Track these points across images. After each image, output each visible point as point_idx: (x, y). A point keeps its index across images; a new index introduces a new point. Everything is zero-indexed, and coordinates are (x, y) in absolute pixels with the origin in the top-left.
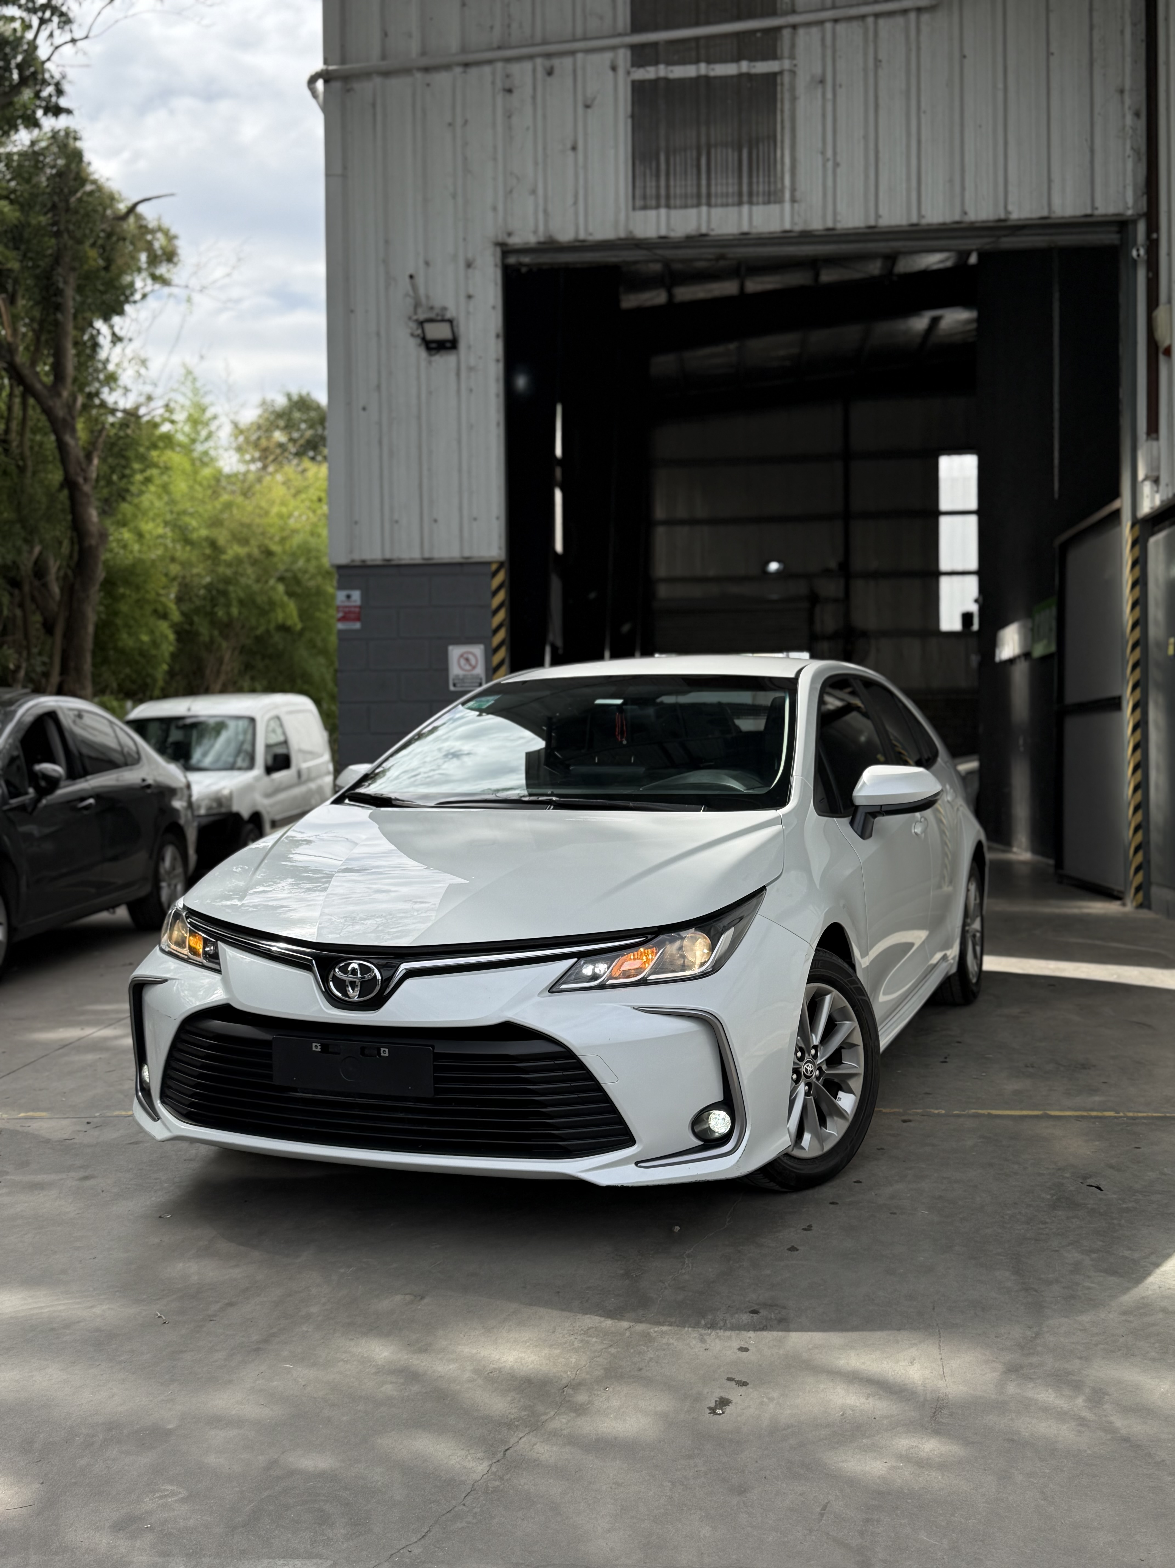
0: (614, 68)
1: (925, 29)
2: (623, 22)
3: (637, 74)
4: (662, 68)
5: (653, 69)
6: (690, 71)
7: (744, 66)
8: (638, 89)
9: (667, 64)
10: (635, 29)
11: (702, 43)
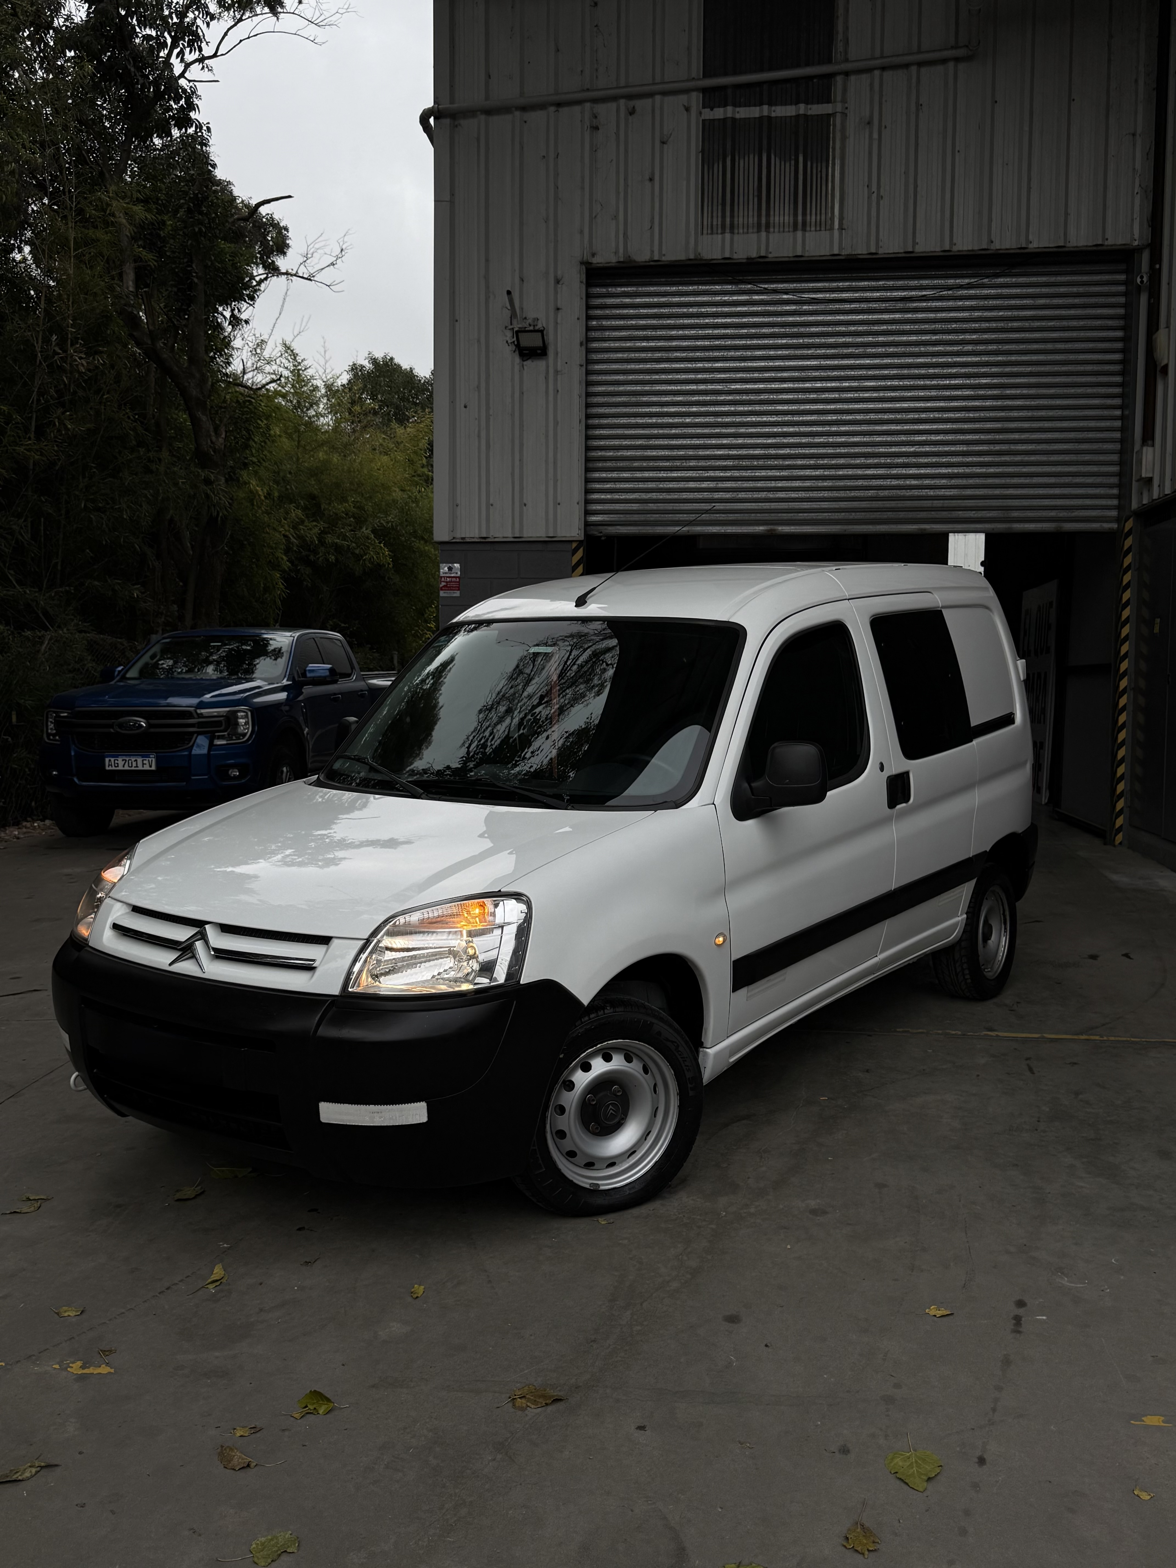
0: (687, 108)
1: (961, 77)
2: (697, 67)
3: (708, 114)
4: (730, 109)
5: (722, 110)
6: (754, 112)
7: (802, 109)
8: (708, 127)
9: (735, 105)
10: (706, 75)
11: (765, 87)
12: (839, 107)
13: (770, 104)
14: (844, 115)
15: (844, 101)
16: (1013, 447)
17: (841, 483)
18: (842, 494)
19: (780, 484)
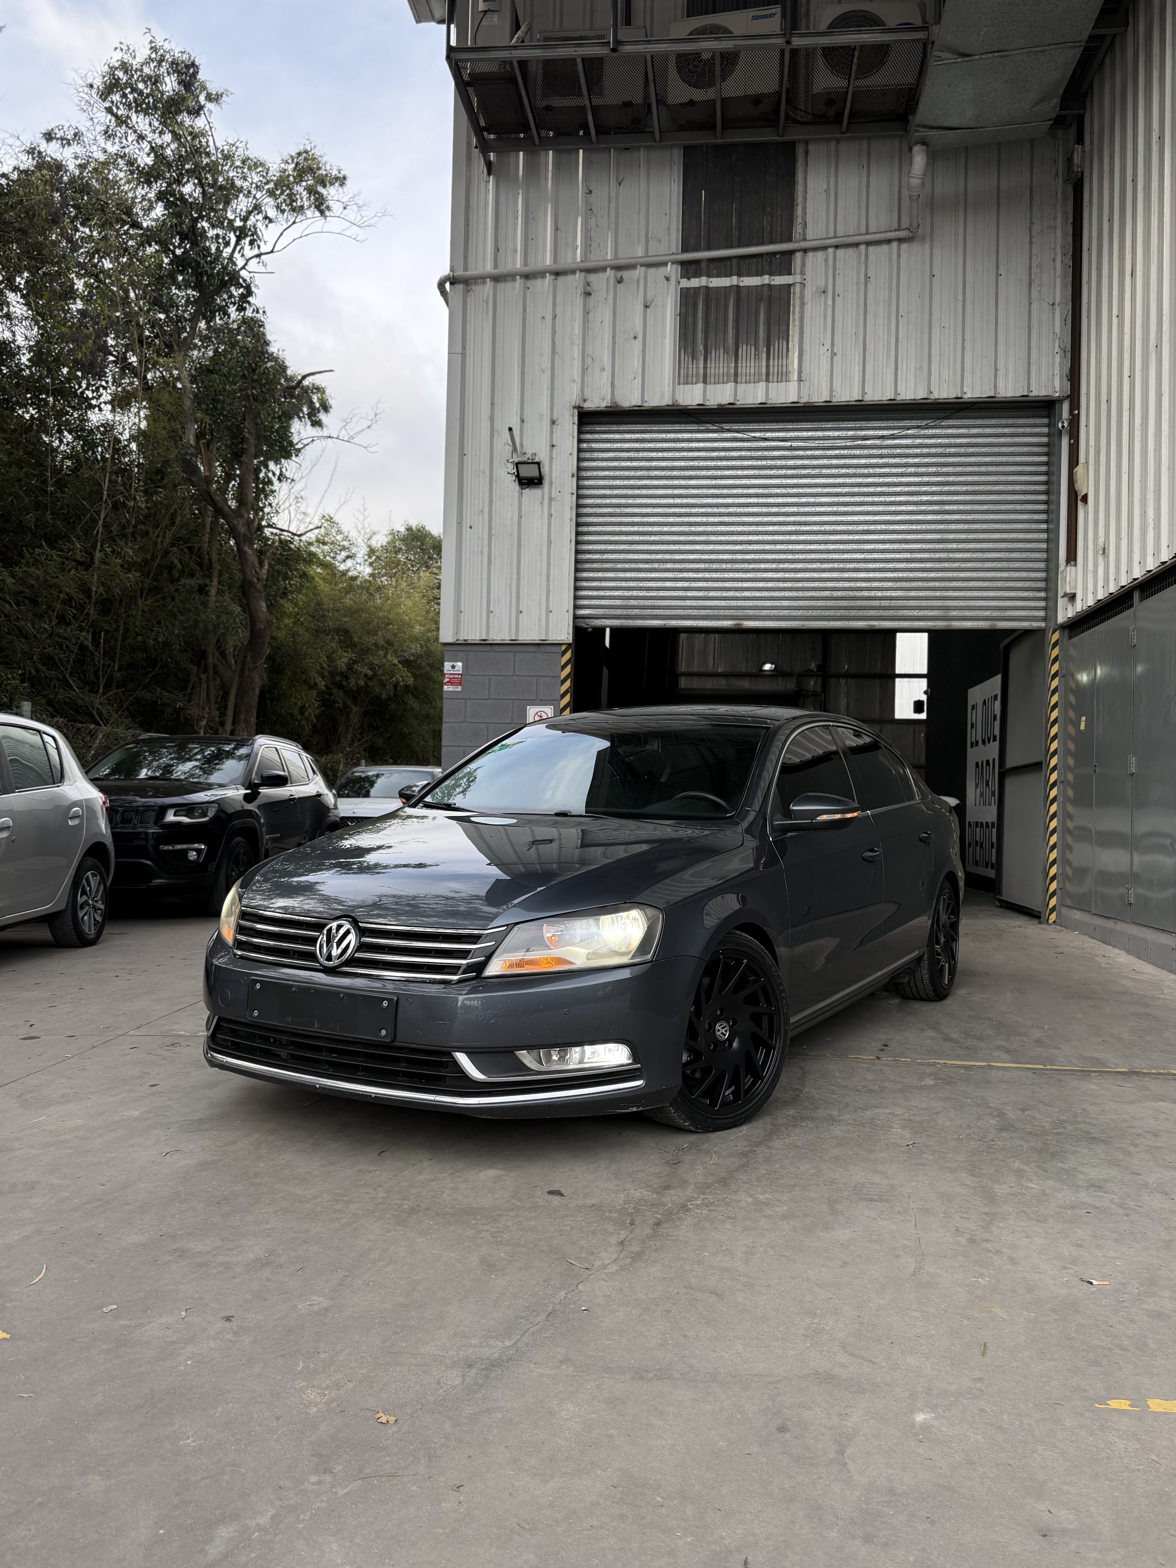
1: (904, 255)
2: (676, 244)
3: (685, 283)
4: (704, 279)
5: (697, 280)
6: (725, 282)
7: (766, 279)
8: (685, 295)
9: (709, 276)
10: (685, 250)
11: (735, 261)
12: (798, 278)
13: (739, 275)
14: (803, 285)
15: (803, 273)
16: (951, 555)
17: (800, 585)
18: (801, 594)
19: (746, 585)
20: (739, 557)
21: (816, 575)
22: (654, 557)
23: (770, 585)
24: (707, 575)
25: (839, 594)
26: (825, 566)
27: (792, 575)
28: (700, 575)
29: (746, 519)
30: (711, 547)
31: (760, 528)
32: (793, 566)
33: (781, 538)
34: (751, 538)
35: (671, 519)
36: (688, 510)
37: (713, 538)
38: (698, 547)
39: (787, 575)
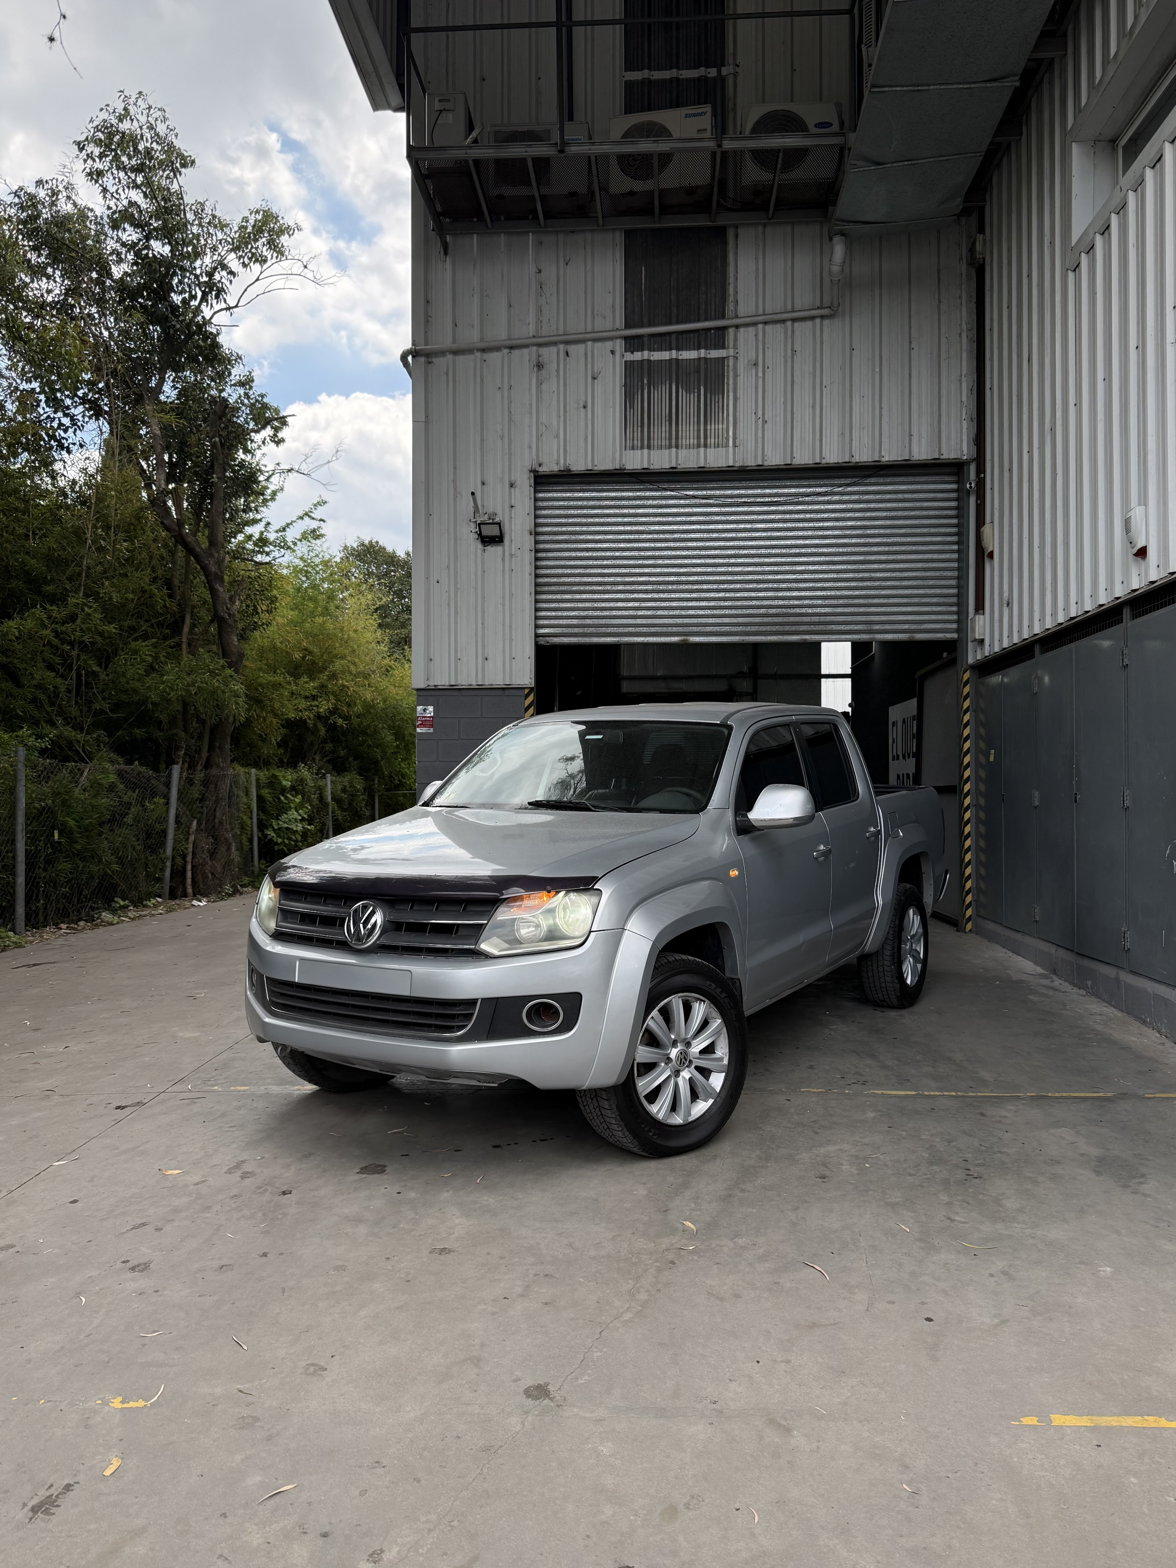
0: (613, 352)
1: (826, 330)
2: (620, 321)
3: (629, 357)
4: (646, 353)
5: (640, 353)
6: (665, 355)
7: (703, 353)
8: (629, 367)
9: (650, 350)
10: (627, 326)
11: (674, 337)
12: (731, 352)
13: (678, 349)
14: (736, 358)
15: (735, 347)
16: (873, 575)
17: (739, 603)
18: (739, 612)
19: (690, 604)
20: (684, 578)
21: (753, 594)
22: (606, 579)
23: (712, 604)
24: (656, 596)
25: (774, 611)
26: (761, 586)
27: (732, 595)
28: (649, 596)
29: (690, 544)
30: (658, 570)
31: (703, 553)
32: (732, 586)
33: (721, 561)
34: (694, 561)
35: (622, 545)
36: (637, 536)
37: (660, 562)
38: (646, 570)
39: (728, 595)
